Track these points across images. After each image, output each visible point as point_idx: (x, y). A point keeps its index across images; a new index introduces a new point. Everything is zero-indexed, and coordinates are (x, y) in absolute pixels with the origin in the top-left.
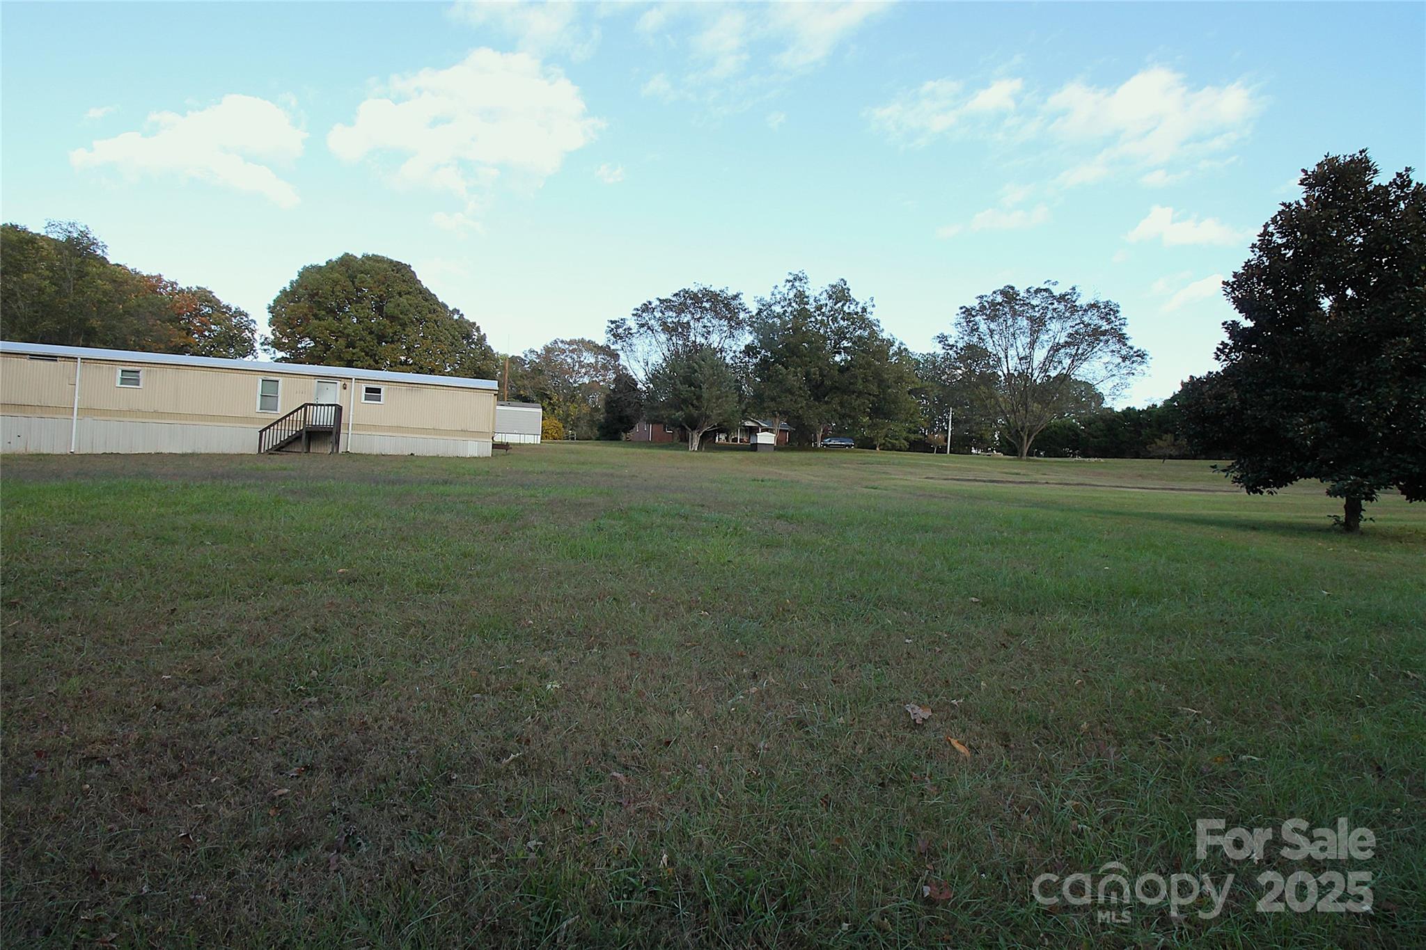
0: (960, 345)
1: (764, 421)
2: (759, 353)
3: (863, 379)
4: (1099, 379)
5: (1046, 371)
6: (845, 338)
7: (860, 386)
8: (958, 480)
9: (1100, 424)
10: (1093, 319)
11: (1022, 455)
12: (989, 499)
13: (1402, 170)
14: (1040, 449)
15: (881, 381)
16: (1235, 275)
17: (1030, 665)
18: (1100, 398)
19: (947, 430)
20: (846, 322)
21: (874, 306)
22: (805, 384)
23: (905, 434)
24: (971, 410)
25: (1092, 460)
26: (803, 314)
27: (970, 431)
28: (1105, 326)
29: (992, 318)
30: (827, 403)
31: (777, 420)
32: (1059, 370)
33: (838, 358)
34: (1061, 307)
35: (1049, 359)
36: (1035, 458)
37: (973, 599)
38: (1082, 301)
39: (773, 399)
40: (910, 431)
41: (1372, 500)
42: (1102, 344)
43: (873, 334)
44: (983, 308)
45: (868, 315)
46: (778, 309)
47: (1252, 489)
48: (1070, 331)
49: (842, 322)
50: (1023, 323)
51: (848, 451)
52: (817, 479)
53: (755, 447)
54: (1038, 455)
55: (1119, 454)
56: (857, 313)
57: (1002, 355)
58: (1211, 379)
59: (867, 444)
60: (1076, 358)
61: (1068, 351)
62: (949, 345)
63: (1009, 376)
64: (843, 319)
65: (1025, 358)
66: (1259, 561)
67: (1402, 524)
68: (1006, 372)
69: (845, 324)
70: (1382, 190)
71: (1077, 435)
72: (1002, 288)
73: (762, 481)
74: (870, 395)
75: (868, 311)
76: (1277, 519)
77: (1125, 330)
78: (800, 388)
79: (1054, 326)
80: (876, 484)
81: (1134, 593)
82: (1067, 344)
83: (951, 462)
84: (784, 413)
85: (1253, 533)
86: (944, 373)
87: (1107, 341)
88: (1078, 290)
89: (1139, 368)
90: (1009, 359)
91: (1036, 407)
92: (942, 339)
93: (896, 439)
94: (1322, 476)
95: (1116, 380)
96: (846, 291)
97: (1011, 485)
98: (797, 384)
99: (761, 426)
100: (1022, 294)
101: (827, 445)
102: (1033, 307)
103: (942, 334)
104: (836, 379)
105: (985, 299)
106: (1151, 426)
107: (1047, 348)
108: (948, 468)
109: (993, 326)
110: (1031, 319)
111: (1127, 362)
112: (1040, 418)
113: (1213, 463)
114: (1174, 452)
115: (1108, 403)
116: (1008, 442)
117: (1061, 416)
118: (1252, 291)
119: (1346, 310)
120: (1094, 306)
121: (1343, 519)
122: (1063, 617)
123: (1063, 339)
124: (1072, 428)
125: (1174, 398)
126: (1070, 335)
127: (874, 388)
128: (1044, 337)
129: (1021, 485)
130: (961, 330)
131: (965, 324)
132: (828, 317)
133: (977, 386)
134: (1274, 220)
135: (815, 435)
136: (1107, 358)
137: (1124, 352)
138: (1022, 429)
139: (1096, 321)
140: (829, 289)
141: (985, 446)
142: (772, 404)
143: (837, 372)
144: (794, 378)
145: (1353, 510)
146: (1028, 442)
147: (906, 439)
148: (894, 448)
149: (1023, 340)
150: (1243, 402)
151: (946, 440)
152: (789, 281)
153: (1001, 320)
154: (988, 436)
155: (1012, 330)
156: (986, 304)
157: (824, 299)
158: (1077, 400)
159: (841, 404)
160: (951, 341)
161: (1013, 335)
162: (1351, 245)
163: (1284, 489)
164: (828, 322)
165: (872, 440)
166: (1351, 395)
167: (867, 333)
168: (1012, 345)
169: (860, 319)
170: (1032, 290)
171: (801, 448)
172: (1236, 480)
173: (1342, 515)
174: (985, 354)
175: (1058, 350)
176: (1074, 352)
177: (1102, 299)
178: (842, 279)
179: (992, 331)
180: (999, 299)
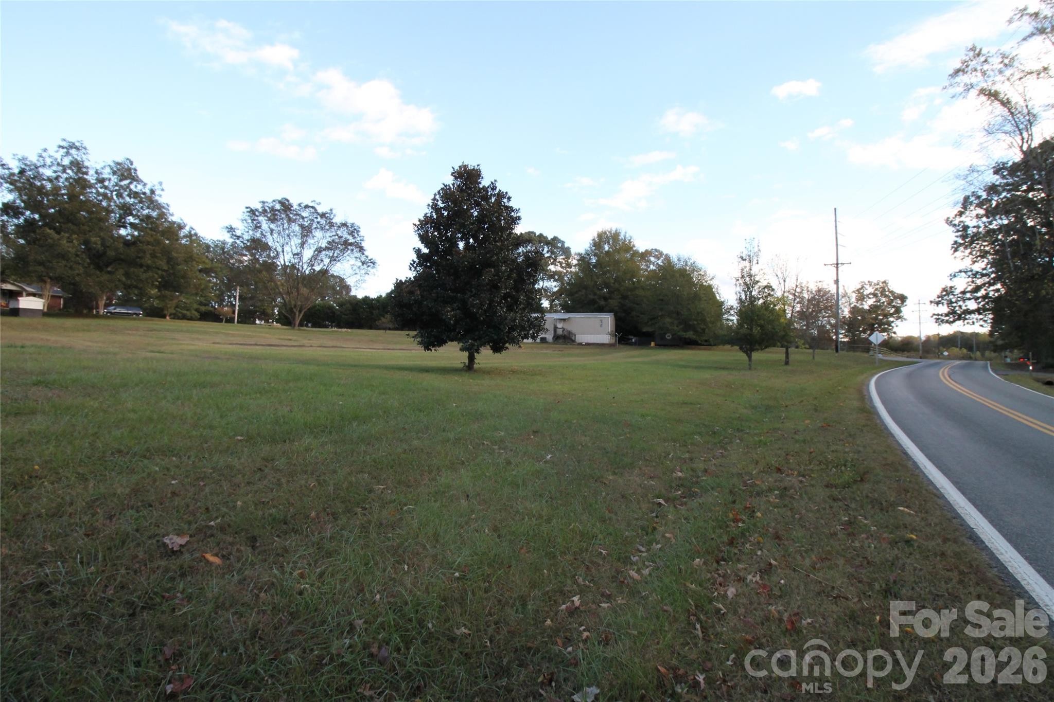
0: (246, 237)
1: (29, 285)
2: (23, 214)
3: (151, 254)
4: (348, 275)
5: (313, 265)
6: (131, 214)
7: (148, 260)
8: (241, 344)
9: (348, 305)
10: (344, 233)
11: (295, 326)
12: (266, 359)
13: (493, 181)
14: (309, 322)
15: (170, 260)
16: (420, 220)
17: (278, 480)
18: (348, 288)
19: (235, 305)
20: (132, 200)
21: (163, 190)
22: (83, 252)
23: (195, 306)
24: (255, 289)
25: (344, 330)
26: (81, 183)
27: (255, 307)
28: (351, 240)
29: (273, 220)
30: (109, 273)
31: (48, 286)
32: (321, 266)
33: (123, 232)
34: (323, 221)
35: (315, 257)
36: (305, 328)
37: (239, 438)
38: (337, 220)
39: (41, 264)
40: (201, 304)
41: (478, 353)
42: (349, 252)
43: (162, 215)
44: (265, 211)
45: (157, 198)
46: (48, 172)
47: (427, 348)
48: (329, 239)
49: (128, 199)
50: (296, 228)
51: (135, 319)
52: (95, 345)
53: (16, 312)
54: (307, 326)
55: (360, 326)
56: (144, 193)
57: (280, 249)
58: (409, 281)
59: (156, 313)
60: (333, 259)
61: (327, 253)
62: (236, 236)
63: (285, 267)
64: (129, 196)
65: (297, 254)
66: (427, 390)
67: (491, 365)
68: (283, 263)
69: (132, 201)
70: (485, 189)
71: (334, 313)
72: (280, 199)
73: (22, 347)
74: (158, 269)
75: (157, 193)
76: (439, 365)
77: (363, 244)
78: (77, 255)
79: (318, 234)
80: (162, 349)
81: (356, 418)
82: (327, 249)
83: (237, 330)
84: (57, 280)
85: (426, 374)
86: (232, 257)
87: (352, 250)
88: (334, 212)
89: (372, 271)
90: (285, 254)
91: (304, 291)
92: (231, 229)
93: (187, 310)
94: (459, 340)
95: (358, 277)
96: (133, 171)
97: (285, 348)
98: (73, 251)
99: (26, 291)
100: (295, 207)
101: (111, 313)
102: (303, 218)
103: (231, 226)
104: (121, 250)
105: (266, 204)
106: (379, 309)
107: (314, 249)
108: (233, 335)
109: (273, 226)
110: (302, 226)
111: (365, 266)
112: (307, 299)
113: (407, 332)
114: (391, 326)
115: (353, 293)
116: (285, 316)
117: (323, 298)
118: (427, 231)
119: (469, 250)
120: (344, 225)
121: (467, 364)
122: (307, 440)
123: (324, 244)
124: (331, 308)
125: (392, 292)
126: (329, 243)
127: (163, 264)
128: (310, 241)
129: (292, 348)
130: (246, 225)
131: (250, 221)
132: (112, 192)
133: (260, 271)
134: (439, 193)
135: (97, 304)
136: (353, 261)
137: (363, 259)
138: (295, 306)
139: (346, 235)
140: (112, 164)
141: (267, 318)
142: (40, 269)
143: (122, 245)
144: (69, 243)
145: (471, 359)
146: (299, 316)
147: (197, 310)
148: (184, 318)
149: (296, 241)
150: (422, 296)
151: (234, 313)
152: (63, 147)
153: (279, 223)
154: (269, 311)
155: (287, 232)
156: (267, 208)
157: (106, 173)
158: (333, 288)
159: (127, 275)
160: (238, 233)
161: (288, 236)
162: (472, 214)
163: (441, 348)
164: (112, 196)
165: (162, 309)
166: (470, 297)
167: (156, 213)
168: (287, 243)
169: (150, 200)
170: (303, 205)
171: (78, 314)
172: (420, 343)
173: (467, 361)
174: (266, 247)
175: (320, 252)
176: (331, 255)
177: (350, 222)
178: (128, 159)
179: (272, 231)
180: (278, 207)
